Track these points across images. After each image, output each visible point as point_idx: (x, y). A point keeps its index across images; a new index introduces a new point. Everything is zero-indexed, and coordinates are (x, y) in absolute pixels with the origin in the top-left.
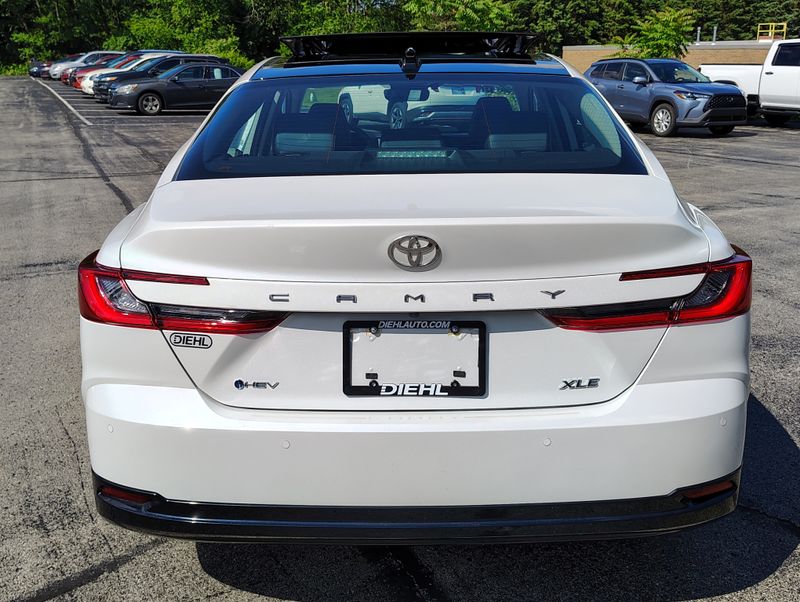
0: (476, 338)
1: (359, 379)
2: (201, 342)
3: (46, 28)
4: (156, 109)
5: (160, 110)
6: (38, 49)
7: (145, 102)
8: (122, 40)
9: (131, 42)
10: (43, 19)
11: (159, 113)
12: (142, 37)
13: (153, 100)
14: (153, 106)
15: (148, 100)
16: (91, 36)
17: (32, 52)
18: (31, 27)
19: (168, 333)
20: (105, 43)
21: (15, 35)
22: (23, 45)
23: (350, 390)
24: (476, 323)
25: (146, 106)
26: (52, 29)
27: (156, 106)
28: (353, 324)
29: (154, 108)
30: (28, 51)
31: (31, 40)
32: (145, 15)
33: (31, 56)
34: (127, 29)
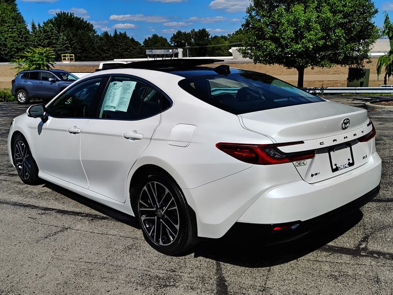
0: (349, 148)
1: (334, 167)
2: (304, 163)
19: (294, 162)
23: (334, 170)
24: (349, 144)
28: (330, 149)
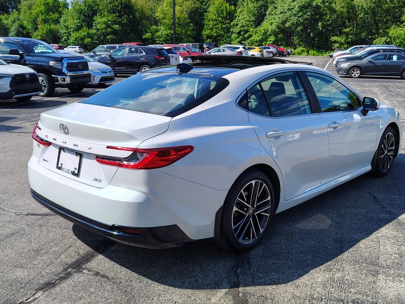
3: (347, 34)
4: (357, 75)
5: (359, 76)
6: (342, 44)
7: (352, 72)
8: (384, 39)
9: (388, 40)
10: (347, 30)
11: (359, 77)
12: (395, 37)
13: (357, 71)
14: (357, 73)
15: (354, 71)
16: (369, 37)
17: (338, 46)
18: (341, 33)
20: (375, 41)
21: (332, 38)
22: (336, 42)
25: (352, 73)
26: (350, 34)
27: (358, 74)
29: (356, 75)
30: (337, 45)
31: (339, 40)
32: (399, 26)
33: (337, 47)
34: (388, 33)
